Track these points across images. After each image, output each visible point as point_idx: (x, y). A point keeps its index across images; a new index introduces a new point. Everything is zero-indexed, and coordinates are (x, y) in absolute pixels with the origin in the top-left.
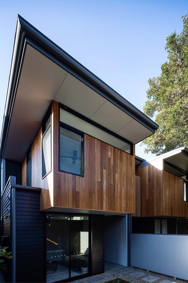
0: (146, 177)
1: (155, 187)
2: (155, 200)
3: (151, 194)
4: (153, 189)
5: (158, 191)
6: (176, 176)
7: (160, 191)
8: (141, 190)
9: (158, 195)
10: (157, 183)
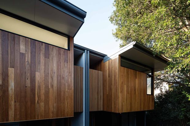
0: (107, 72)
1: (113, 83)
2: (113, 96)
3: (110, 89)
4: (111, 84)
5: (115, 87)
6: (137, 72)
7: (116, 87)
8: (104, 84)
9: (115, 91)
10: (115, 79)
